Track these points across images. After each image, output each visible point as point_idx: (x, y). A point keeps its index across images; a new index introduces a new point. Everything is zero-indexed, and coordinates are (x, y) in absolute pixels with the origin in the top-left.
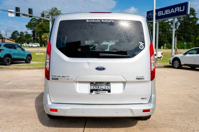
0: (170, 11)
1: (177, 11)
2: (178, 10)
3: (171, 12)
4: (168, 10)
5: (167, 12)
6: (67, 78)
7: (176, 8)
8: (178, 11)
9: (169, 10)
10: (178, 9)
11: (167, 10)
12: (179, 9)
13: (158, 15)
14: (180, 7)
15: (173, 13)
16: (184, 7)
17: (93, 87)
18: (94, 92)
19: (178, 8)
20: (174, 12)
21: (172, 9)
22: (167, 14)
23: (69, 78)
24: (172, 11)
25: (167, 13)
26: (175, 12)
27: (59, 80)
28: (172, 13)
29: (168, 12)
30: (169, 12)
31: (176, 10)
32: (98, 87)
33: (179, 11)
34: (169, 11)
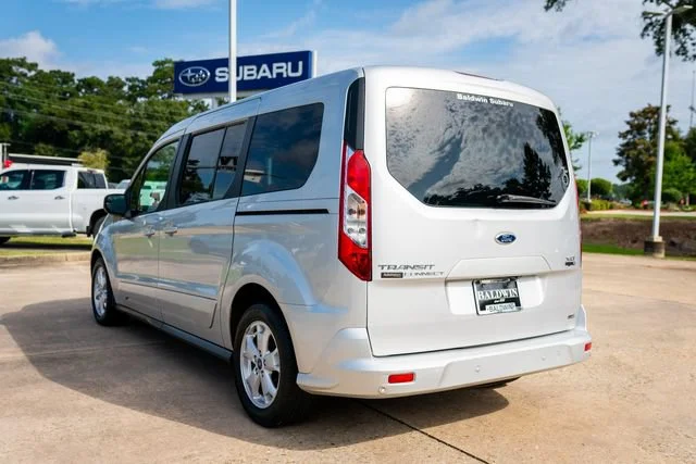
0: (258, 72)
1: (280, 75)
2: (283, 70)
3: (261, 74)
4: (251, 67)
5: (246, 73)
6: (428, 270)
7: (275, 65)
8: (282, 74)
9: (254, 67)
10: (282, 67)
11: (246, 68)
12: (285, 69)
13: (218, 79)
14: (290, 64)
15: (266, 77)
16: (301, 63)
17: (492, 292)
18: (487, 307)
19: (284, 64)
20: (270, 77)
21: (265, 67)
22: (246, 78)
23: (433, 269)
24: (264, 71)
25: (249, 75)
26: (275, 76)
27: (404, 277)
28: (262, 78)
29: (251, 72)
30: (252, 75)
31: (275, 71)
32: (495, 294)
33: (285, 75)
34: (254, 72)
